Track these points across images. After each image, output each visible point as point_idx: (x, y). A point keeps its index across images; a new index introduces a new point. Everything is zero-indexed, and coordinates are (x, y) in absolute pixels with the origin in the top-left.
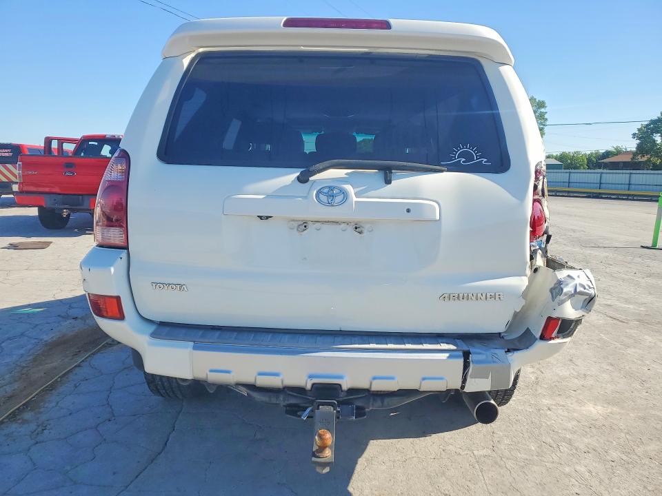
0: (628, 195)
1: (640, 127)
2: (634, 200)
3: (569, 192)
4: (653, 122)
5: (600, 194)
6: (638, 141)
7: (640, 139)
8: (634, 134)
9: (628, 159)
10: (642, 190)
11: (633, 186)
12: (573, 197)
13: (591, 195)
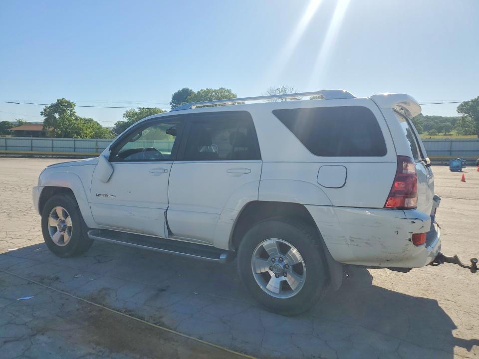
0: (53, 155)
1: (45, 108)
2: (57, 158)
3: (7, 154)
4: (52, 105)
5: (32, 154)
6: (45, 118)
7: (46, 116)
8: (42, 113)
9: (40, 129)
10: (70, 151)
11: (55, 149)
12: (12, 157)
13: (27, 155)
